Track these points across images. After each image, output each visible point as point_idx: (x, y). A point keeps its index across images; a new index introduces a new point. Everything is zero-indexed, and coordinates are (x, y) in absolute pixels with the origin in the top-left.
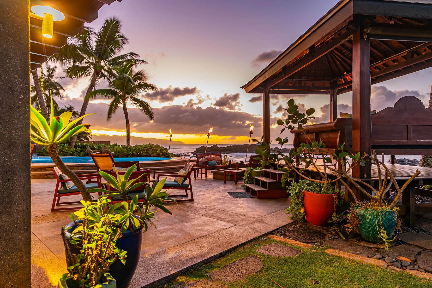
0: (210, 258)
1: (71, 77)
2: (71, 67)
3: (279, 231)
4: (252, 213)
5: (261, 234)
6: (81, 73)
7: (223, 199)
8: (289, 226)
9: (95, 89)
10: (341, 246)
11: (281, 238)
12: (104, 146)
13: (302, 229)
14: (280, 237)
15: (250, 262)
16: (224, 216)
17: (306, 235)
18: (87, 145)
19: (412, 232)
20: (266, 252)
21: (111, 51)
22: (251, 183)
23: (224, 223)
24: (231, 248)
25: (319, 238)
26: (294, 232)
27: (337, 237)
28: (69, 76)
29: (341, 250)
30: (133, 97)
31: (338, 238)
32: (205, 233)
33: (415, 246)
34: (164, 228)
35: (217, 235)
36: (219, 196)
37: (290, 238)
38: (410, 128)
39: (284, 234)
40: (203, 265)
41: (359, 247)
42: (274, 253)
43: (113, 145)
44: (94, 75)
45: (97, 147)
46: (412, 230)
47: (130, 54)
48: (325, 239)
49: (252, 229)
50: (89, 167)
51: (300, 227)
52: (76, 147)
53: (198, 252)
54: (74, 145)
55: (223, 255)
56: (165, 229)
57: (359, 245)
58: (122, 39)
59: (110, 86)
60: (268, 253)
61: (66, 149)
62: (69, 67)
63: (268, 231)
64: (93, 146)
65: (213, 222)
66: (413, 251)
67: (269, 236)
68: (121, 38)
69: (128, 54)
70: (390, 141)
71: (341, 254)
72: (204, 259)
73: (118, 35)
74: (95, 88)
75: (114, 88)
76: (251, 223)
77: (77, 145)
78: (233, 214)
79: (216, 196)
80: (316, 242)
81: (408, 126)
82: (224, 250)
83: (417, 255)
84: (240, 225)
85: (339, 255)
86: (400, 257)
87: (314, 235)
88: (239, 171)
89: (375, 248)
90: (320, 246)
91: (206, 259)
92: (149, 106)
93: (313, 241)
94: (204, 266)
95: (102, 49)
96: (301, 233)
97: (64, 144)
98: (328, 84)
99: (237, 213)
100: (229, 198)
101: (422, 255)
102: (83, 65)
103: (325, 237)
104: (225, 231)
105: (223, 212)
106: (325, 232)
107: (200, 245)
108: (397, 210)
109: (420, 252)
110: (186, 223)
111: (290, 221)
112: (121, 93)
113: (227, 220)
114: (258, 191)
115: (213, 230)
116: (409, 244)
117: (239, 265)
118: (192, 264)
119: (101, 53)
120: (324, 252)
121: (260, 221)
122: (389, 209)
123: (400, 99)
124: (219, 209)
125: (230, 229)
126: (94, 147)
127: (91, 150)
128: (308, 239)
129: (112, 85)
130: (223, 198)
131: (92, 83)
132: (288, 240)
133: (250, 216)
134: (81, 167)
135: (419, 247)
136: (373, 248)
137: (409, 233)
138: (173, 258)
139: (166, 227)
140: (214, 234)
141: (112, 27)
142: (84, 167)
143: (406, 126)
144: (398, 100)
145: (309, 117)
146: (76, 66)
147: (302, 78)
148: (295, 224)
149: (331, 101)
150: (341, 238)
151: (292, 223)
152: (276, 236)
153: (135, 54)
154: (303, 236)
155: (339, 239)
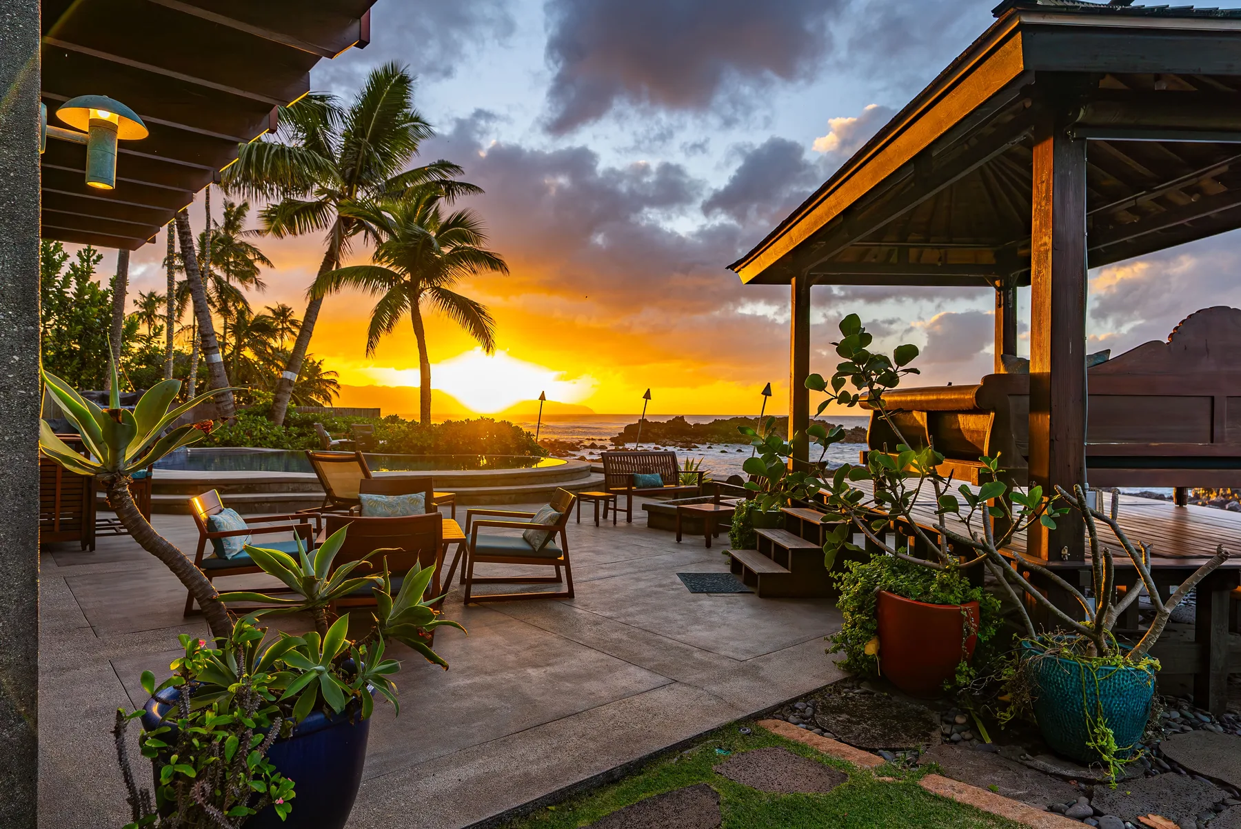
0: (575, 785)
1: (278, 232)
2: (279, 204)
3: (797, 705)
4: (731, 643)
5: (740, 716)
6: (305, 220)
7: (660, 593)
8: (830, 690)
9: (338, 265)
10: (972, 766)
11: (796, 732)
12: (362, 420)
13: (867, 702)
14: (795, 727)
15: (688, 804)
16: (647, 652)
17: (873, 725)
18: (316, 419)
19: (1211, 731)
20: (743, 774)
21: (383, 159)
22: (746, 548)
23: (642, 674)
24: (640, 759)
25: (911, 738)
26: (842, 712)
27: (968, 735)
28: (274, 230)
29: (970, 781)
30: (438, 289)
31: (969, 740)
32: (582, 704)
33: (1211, 779)
34: (469, 682)
35: (611, 711)
36: (649, 584)
37: (826, 731)
38: (1222, 406)
39: (812, 716)
40: (549, 808)
41: (1029, 772)
42: (764, 780)
43: (387, 420)
44: (337, 227)
45: (344, 426)
46: (1213, 723)
47: (435, 165)
48: (929, 740)
49: (718, 697)
50: (310, 485)
51: (864, 698)
52: (287, 423)
53: (544, 765)
54: (282, 417)
55: (615, 777)
56: (471, 686)
57: (1030, 767)
58: (414, 126)
59: (377, 257)
60: (745, 779)
61: (261, 430)
62: (273, 205)
63: (762, 707)
64: (334, 422)
65: (611, 670)
66: (1199, 799)
67: (762, 723)
68: (412, 124)
69: (433, 166)
70: (1153, 444)
71: (965, 794)
72: (555, 788)
73: (406, 115)
74: (341, 262)
75: (388, 264)
76: (722, 677)
77: (290, 418)
78: (675, 644)
79: (642, 585)
80: (901, 749)
81: (1213, 398)
82: (619, 764)
83: (1209, 811)
84: (687, 681)
85: (958, 797)
86: (1150, 816)
87: (899, 726)
88: (722, 508)
89: (1079, 780)
90: (908, 762)
91: (559, 790)
92: (483, 313)
93: (893, 746)
94: (552, 811)
95: (358, 156)
96: (862, 716)
97: (258, 414)
98: (987, 257)
99: (687, 641)
100: (676, 592)
101: (1226, 812)
102: (311, 198)
103: (933, 734)
104: (637, 700)
105: (649, 635)
106: (936, 718)
107: (555, 741)
108: (1151, 667)
109: (1223, 803)
110: (535, 670)
111: (837, 675)
112: (407, 278)
113: (652, 664)
114: (761, 574)
115: (604, 694)
116: (1192, 774)
117: (653, 814)
118: (515, 805)
119: (356, 165)
120: (916, 787)
121: (748, 671)
122: (1126, 663)
123: (1190, 316)
124: (639, 628)
125: (655, 695)
126: (336, 425)
127: (328, 434)
128: (876, 739)
129: (383, 256)
130: (661, 589)
131: (331, 248)
132: (818, 738)
133: (723, 653)
134: (290, 485)
135: (1222, 784)
136: (1073, 778)
137: (1202, 732)
138: (468, 782)
139: (477, 679)
140: (602, 708)
141: (388, 93)
142: (296, 485)
143: (1209, 400)
144: (1184, 320)
145: (901, 368)
146: (291, 203)
147: (910, 238)
148: (850, 685)
149: (998, 306)
150: (982, 741)
151: (845, 680)
152: (783, 724)
153: (451, 166)
154: (865, 726)
155: (975, 742)
